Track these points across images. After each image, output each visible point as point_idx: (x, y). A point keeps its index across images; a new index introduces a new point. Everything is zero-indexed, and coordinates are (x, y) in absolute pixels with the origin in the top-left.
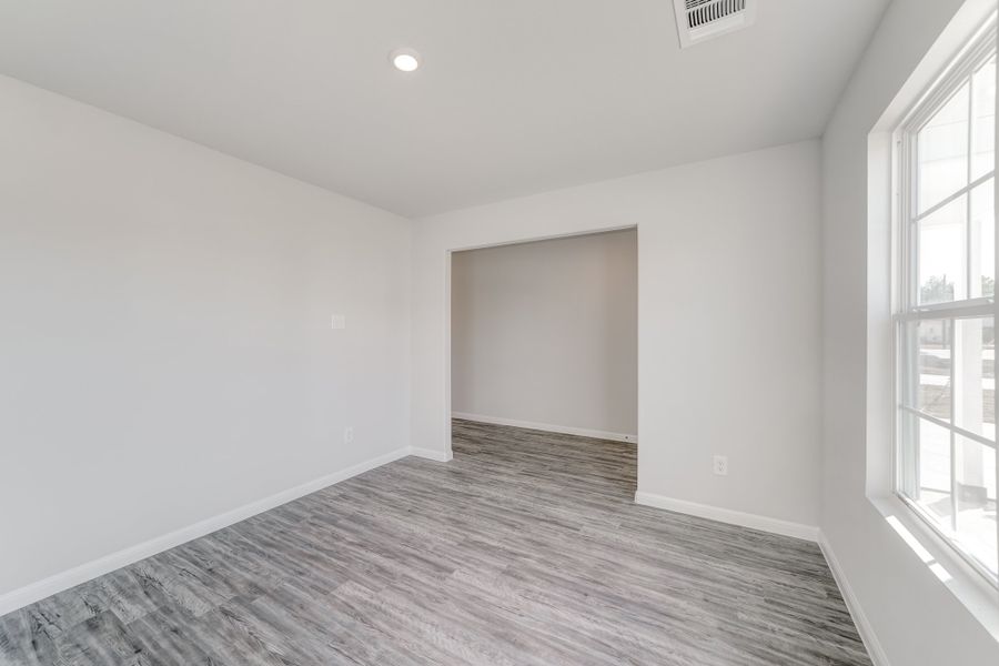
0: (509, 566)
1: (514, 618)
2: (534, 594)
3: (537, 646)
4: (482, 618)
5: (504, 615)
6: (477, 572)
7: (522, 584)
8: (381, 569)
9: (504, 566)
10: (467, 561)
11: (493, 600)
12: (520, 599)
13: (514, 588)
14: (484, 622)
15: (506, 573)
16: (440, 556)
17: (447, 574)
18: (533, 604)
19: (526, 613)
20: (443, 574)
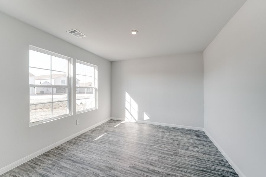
0: (110, 171)
1: (111, 156)
2: (105, 162)
3: (106, 152)
4: (118, 155)
5: (113, 156)
6: (121, 168)
7: (107, 165)
8: (152, 165)
9: (112, 171)
10: (125, 172)
11: (116, 160)
12: (108, 161)
13: (110, 164)
14: (118, 154)
15: (111, 169)
16: (136, 173)
17: (130, 166)
18: (105, 160)
19: (108, 157)
20: (132, 166)
